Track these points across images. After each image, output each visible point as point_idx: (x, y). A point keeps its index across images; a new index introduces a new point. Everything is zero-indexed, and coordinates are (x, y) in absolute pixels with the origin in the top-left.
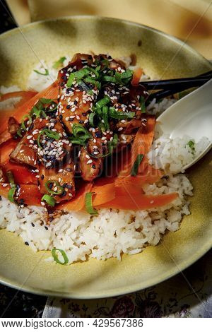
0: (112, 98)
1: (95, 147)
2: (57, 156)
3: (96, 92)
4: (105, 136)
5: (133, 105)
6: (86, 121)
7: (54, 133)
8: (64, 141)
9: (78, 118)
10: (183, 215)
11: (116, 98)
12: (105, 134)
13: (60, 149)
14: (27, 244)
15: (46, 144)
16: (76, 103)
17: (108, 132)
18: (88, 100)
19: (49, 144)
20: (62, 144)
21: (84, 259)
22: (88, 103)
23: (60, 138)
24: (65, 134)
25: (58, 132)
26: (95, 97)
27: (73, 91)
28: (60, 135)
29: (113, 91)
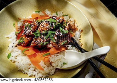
0: (56, 33)
2: (26, 33)
3: (51, 28)
4: (43, 40)
5: (62, 40)
6: (42, 32)
9: (41, 29)
11: (57, 34)
13: (28, 32)
16: (44, 26)
17: (45, 40)
18: (47, 28)
19: (28, 29)
21: (13, 61)
22: (47, 29)
23: (31, 30)
24: (33, 30)
25: (32, 28)
26: (50, 29)
27: (47, 23)
28: (32, 29)
29: (58, 32)
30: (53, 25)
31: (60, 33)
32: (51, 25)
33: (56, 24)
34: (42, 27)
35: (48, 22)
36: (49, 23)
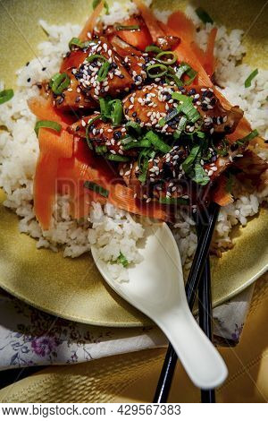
0: (168, 155)
1: (101, 131)
2: (82, 80)
3: (164, 130)
4: (116, 143)
5: (174, 189)
6: (127, 117)
7: (107, 76)
8: (98, 88)
9: (131, 107)
10: (37, 239)
11: (168, 160)
12: (119, 143)
13: (89, 83)
14: (28, 64)
15: (97, 66)
16: (147, 103)
17: (121, 147)
18: (152, 118)
19: (96, 70)
20: (94, 85)
22: (149, 120)
23: (102, 83)
24: (106, 89)
25: (109, 80)
26: (158, 128)
27: (167, 101)
28: (106, 83)
29: (176, 157)
30: (178, 122)
31: (181, 168)
32: (173, 119)
33: (191, 129)
34: (140, 100)
35: (171, 101)
36: (172, 109)
